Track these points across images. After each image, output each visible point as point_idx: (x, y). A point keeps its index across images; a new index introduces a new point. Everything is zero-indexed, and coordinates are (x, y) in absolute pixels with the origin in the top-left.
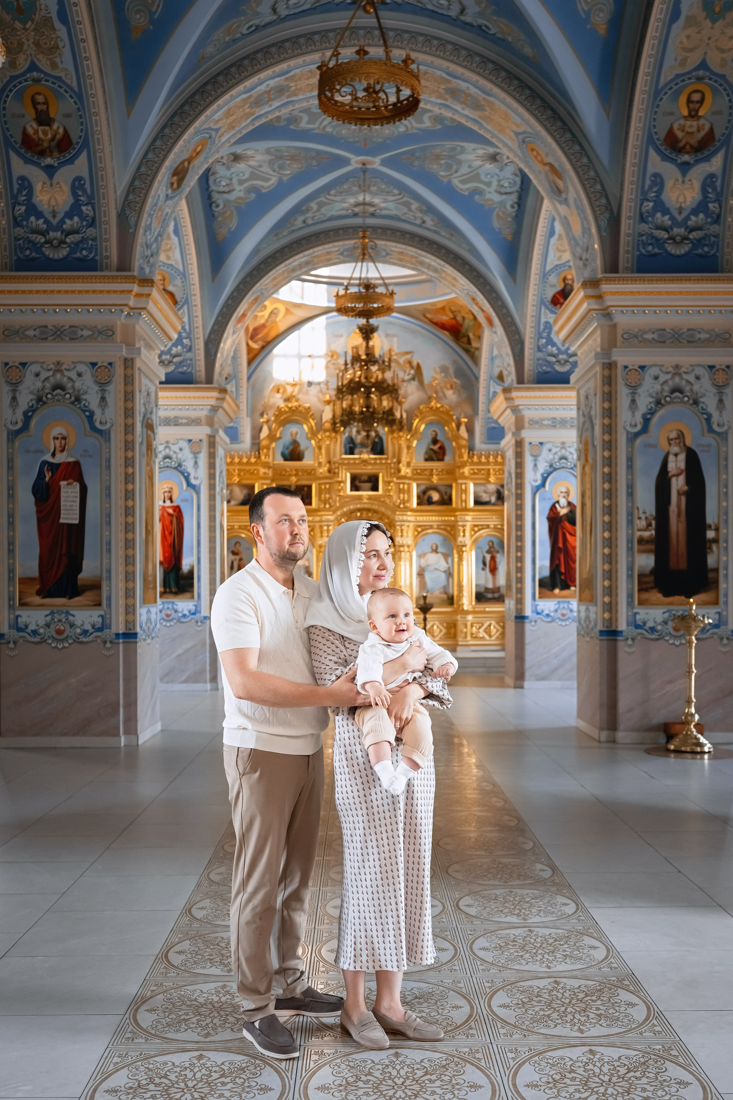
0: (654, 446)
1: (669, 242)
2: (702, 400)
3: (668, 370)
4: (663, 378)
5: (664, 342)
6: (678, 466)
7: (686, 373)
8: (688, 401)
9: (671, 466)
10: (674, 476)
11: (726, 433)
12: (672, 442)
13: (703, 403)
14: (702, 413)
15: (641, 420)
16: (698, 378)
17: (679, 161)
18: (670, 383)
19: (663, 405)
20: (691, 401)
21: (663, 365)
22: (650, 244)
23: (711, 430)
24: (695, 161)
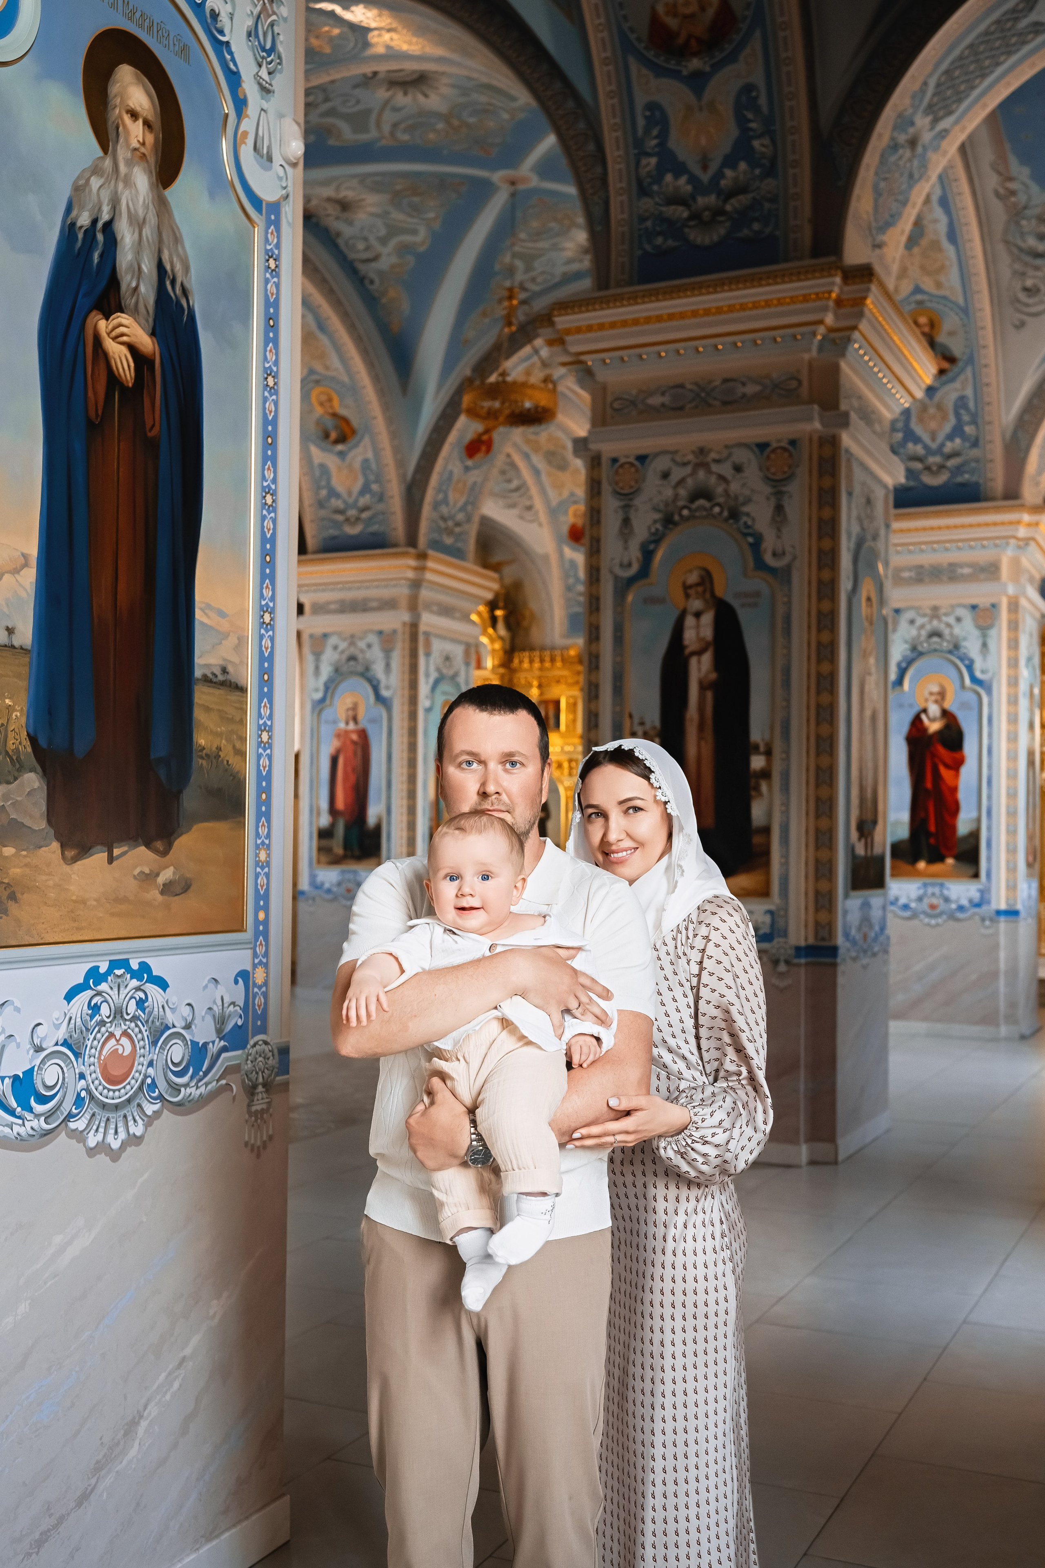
1: (692, 223)
2: (745, 509)
3: (686, 460)
4: (677, 473)
5: (681, 408)
6: (702, 635)
7: (717, 461)
8: (721, 513)
9: (689, 636)
12: (692, 592)
13: (748, 514)
14: (745, 535)
16: (738, 469)
17: (685, 73)
18: (690, 482)
21: (676, 452)
22: (660, 233)
23: (760, 565)
24: (712, 66)
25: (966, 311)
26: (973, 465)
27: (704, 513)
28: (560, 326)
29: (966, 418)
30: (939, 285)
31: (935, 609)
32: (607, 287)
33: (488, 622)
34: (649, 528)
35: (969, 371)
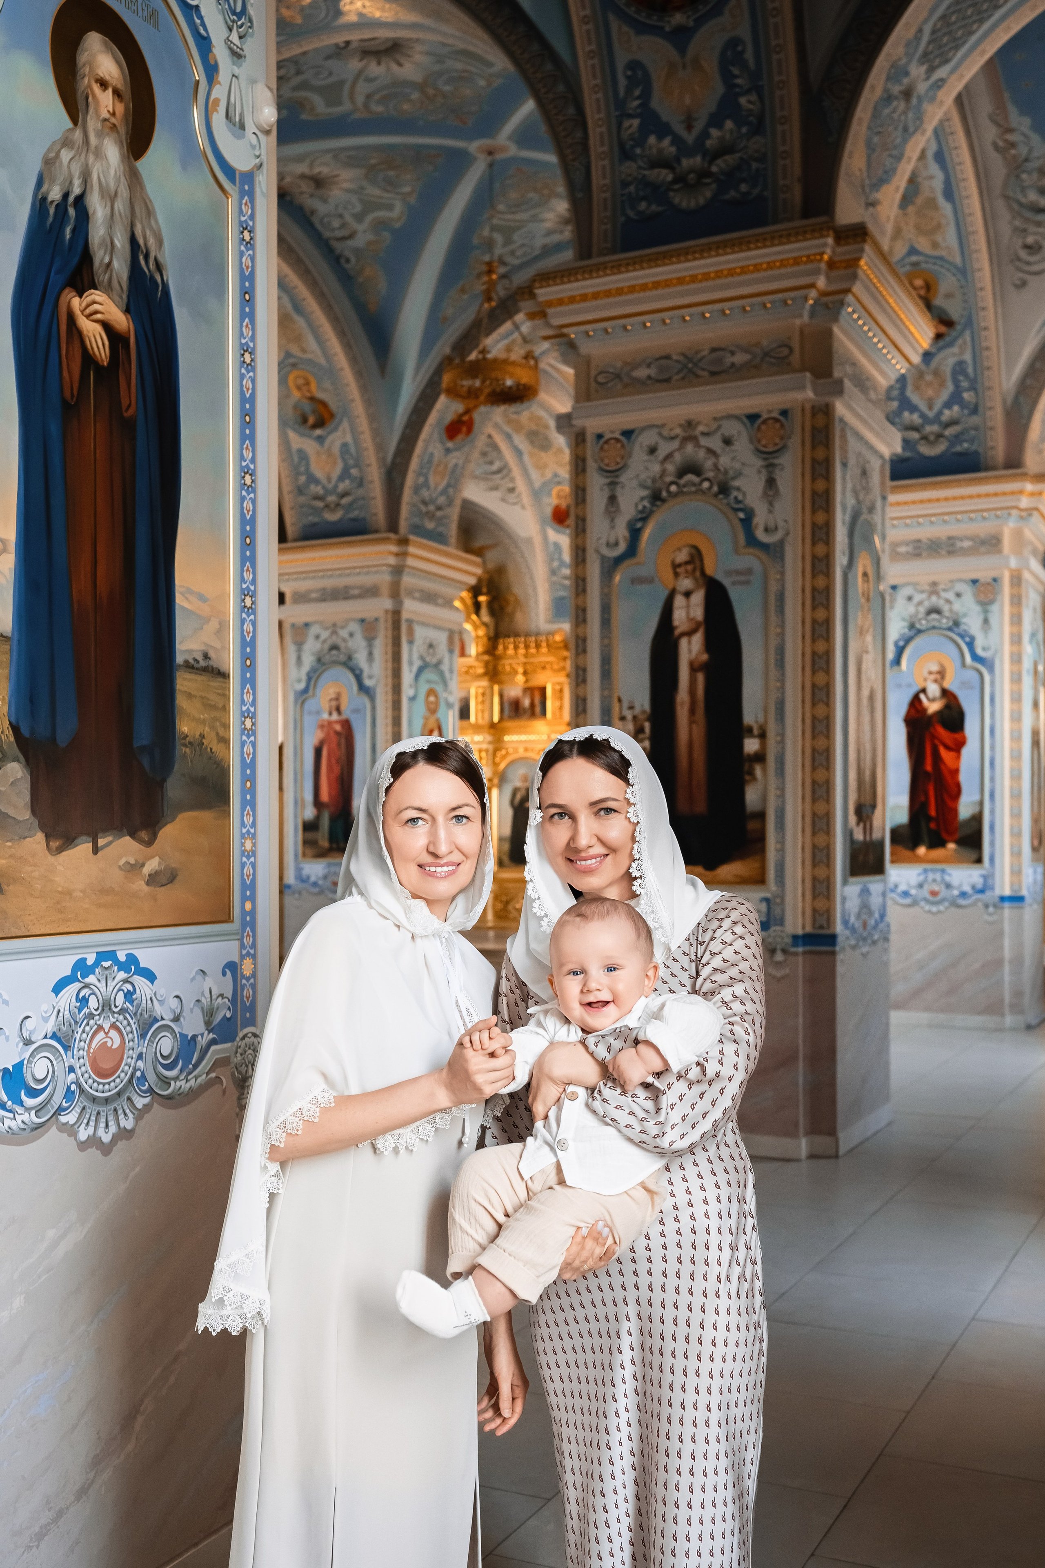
0: (649, 580)
1: (676, 187)
2: (736, 483)
3: (673, 434)
4: (665, 449)
5: (667, 380)
6: (692, 615)
7: (705, 434)
9: (680, 617)
10: (683, 634)
11: (781, 543)
13: (738, 489)
14: (737, 510)
15: (626, 533)
17: (667, 29)
18: (678, 457)
19: (663, 501)
20: (715, 488)
21: (663, 425)
22: (643, 198)
23: (752, 541)
25: (964, 272)
26: (973, 433)
27: (693, 489)
28: (541, 299)
29: (965, 384)
30: (935, 245)
31: (934, 584)
32: (589, 256)
33: (472, 608)
34: (636, 505)
35: (967, 335)
